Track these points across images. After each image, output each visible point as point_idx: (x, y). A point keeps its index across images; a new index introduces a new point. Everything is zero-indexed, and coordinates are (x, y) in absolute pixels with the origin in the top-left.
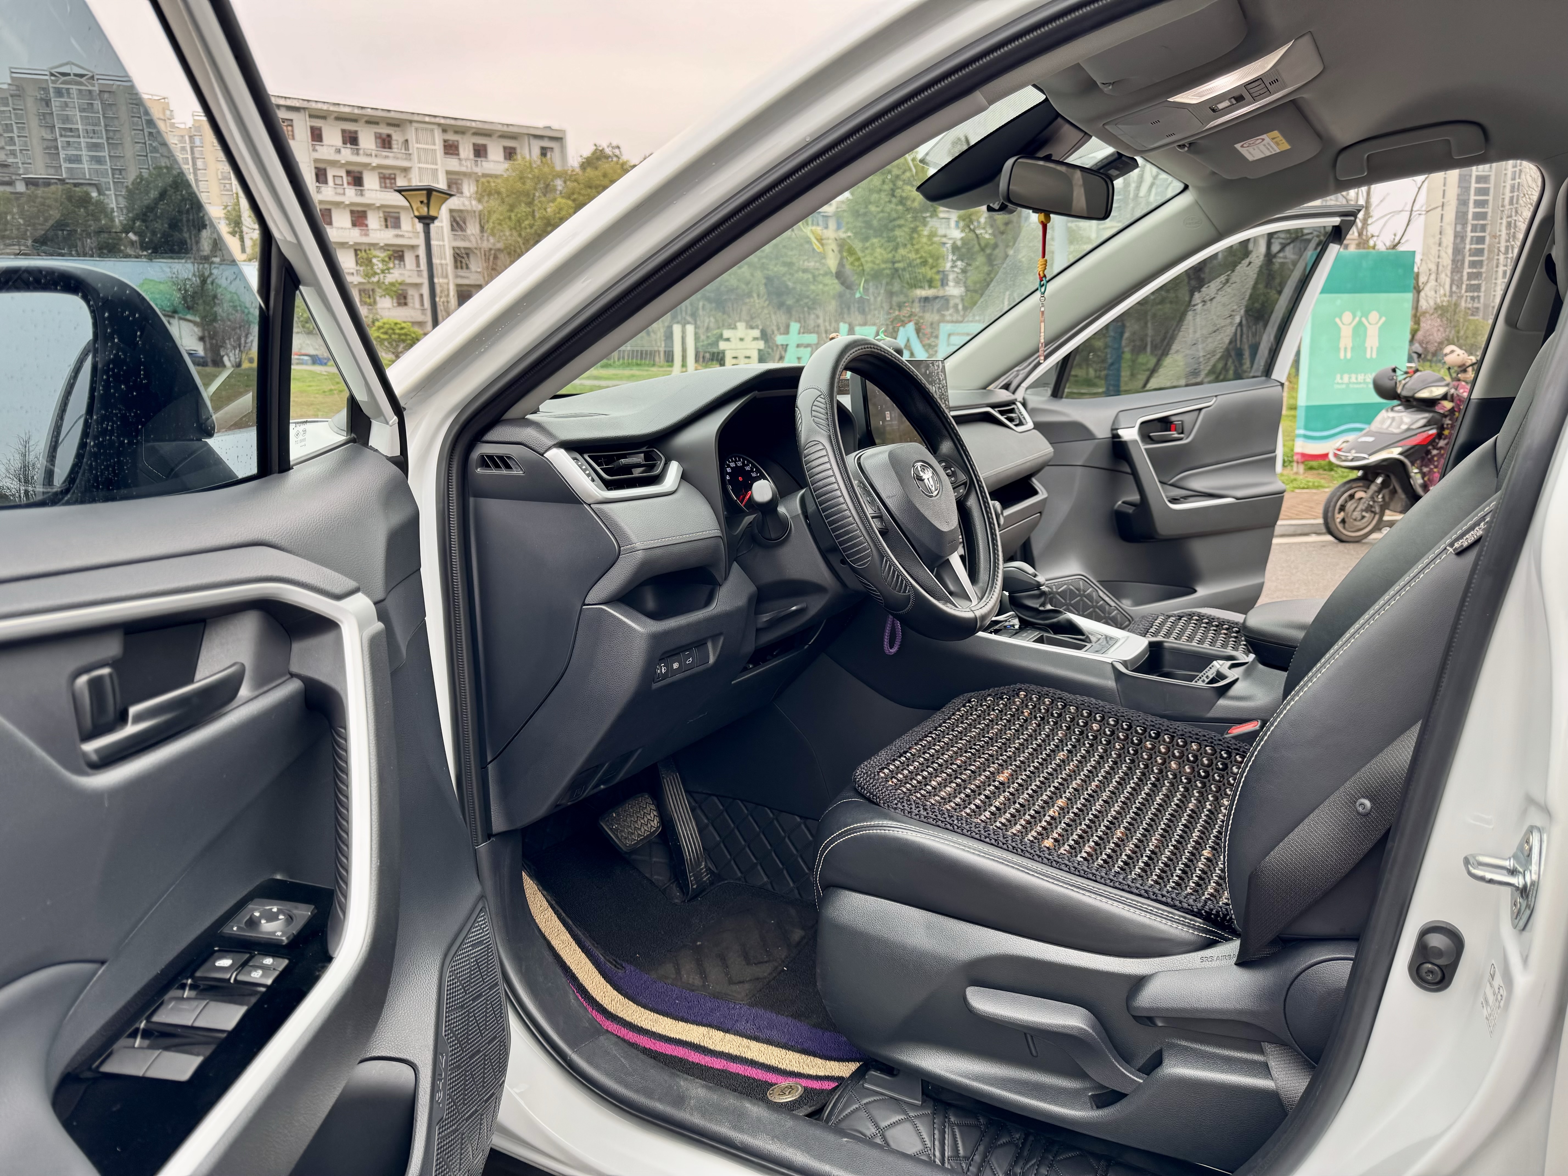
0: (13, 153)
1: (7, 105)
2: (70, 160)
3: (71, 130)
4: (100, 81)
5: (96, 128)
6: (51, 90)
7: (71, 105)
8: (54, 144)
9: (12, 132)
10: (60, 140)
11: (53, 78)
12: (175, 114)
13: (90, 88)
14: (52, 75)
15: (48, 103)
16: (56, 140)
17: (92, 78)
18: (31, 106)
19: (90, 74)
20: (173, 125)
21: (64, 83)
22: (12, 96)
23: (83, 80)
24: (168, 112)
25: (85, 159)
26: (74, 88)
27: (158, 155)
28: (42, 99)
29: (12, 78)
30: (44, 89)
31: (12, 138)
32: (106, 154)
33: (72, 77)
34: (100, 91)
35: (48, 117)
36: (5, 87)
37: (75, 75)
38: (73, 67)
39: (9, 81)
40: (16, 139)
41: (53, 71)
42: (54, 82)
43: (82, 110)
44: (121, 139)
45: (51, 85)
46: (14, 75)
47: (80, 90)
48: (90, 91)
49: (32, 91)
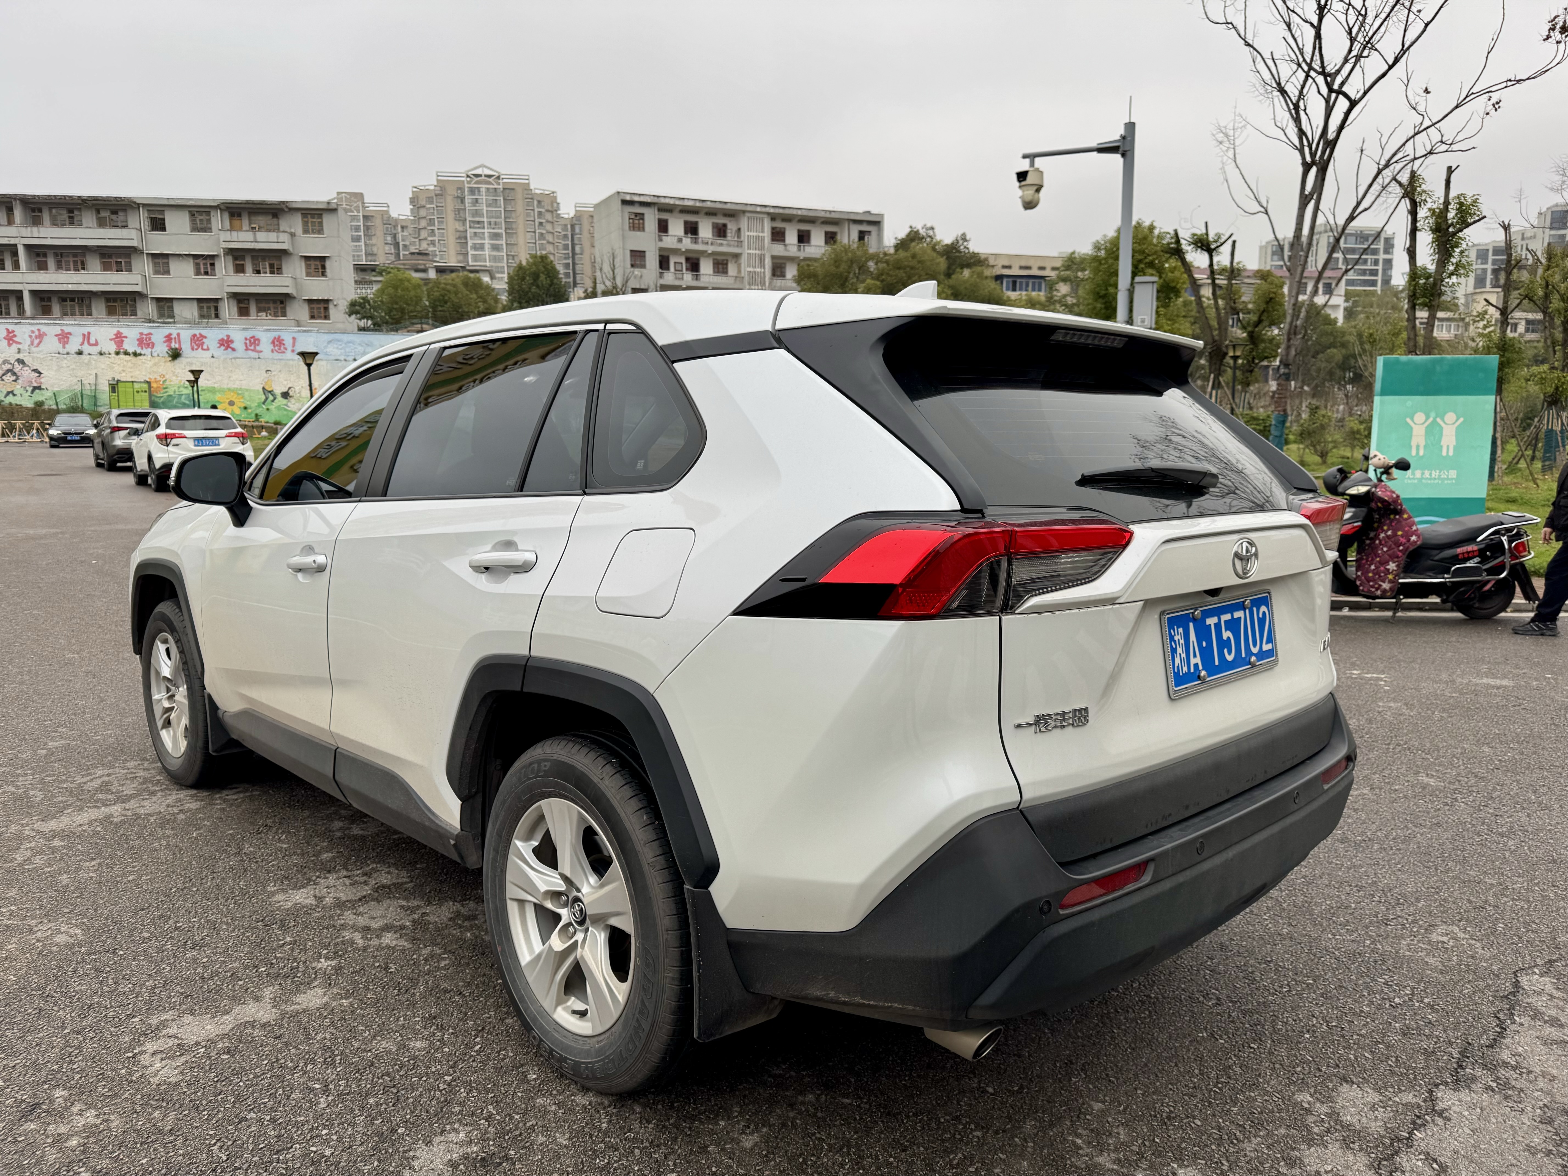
0: (433, 243)
1: (432, 203)
2: (475, 247)
3: (478, 222)
4: (505, 180)
5: (498, 220)
6: (466, 189)
7: (480, 201)
8: (463, 234)
9: (434, 225)
10: (469, 230)
11: (469, 179)
12: (561, 206)
13: (496, 186)
14: (468, 176)
15: (462, 200)
16: (466, 231)
17: (498, 178)
18: (450, 204)
19: (497, 174)
20: (558, 216)
21: (476, 183)
22: (436, 195)
23: (491, 180)
24: (555, 205)
25: (487, 247)
26: (483, 187)
27: (545, 242)
28: (458, 197)
29: (438, 181)
30: (460, 188)
31: (433, 230)
32: (504, 242)
33: (483, 177)
34: (504, 189)
35: (461, 212)
36: (432, 188)
37: (486, 176)
38: (485, 169)
39: (435, 183)
40: (436, 231)
41: (469, 173)
42: (469, 182)
43: (488, 205)
44: (516, 229)
45: (466, 185)
46: (440, 178)
47: (488, 189)
48: (495, 189)
49: (452, 191)
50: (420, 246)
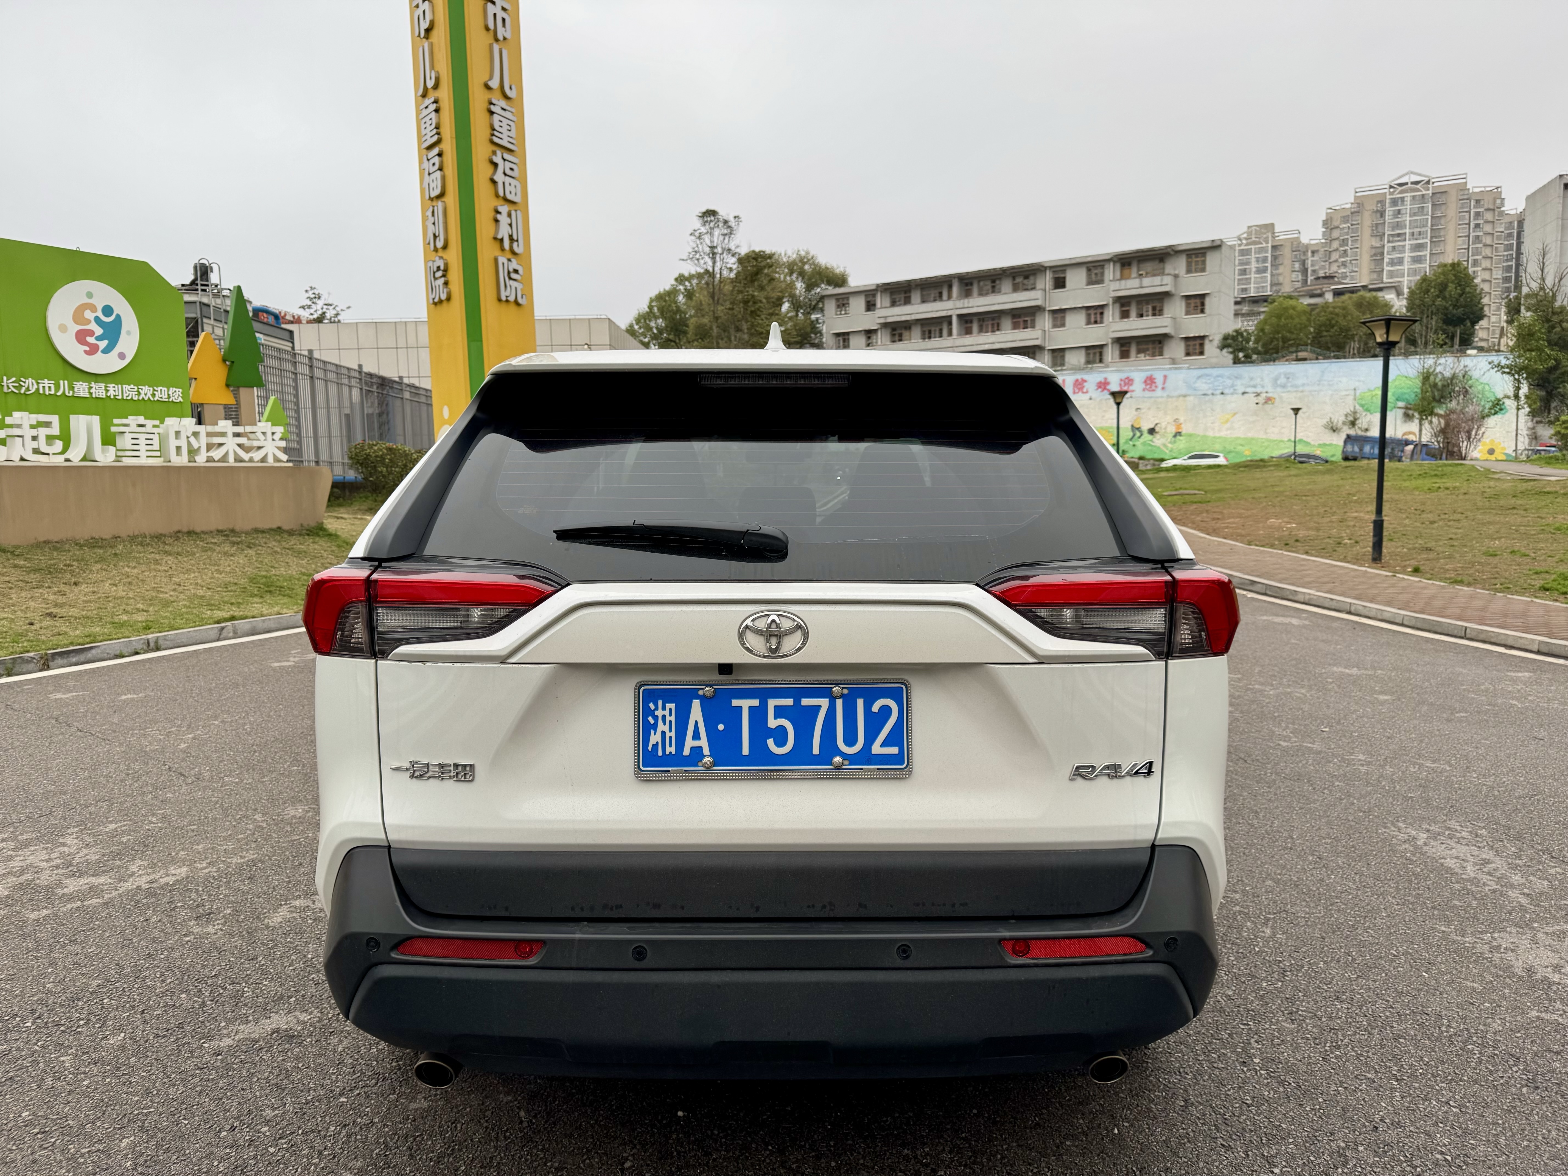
0: (1344, 264)
1: (1347, 222)
2: (1392, 263)
3: (1399, 235)
4: (1436, 184)
5: (1423, 229)
6: (1388, 201)
7: (1403, 212)
8: (1380, 250)
9: (1347, 245)
10: (1387, 245)
11: (1392, 190)
12: (1506, 202)
13: (1424, 192)
14: (1391, 187)
15: (1382, 214)
16: (1384, 246)
17: (1428, 182)
18: (1367, 220)
19: (1427, 179)
20: (1502, 213)
21: (1401, 192)
22: (1352, 213)
23: (1418, 186)
24: (1498, 201)
25: (1406, 260)
26: (1409, 196)
27: (1480, 245)
28: (1377, 211)
29: (1356, 197)
30: (1381, 202)
31: (1345, 251)
32: (1427, 253)
33: (1409, 185)
34: (1433, 194)
35: (1380, 227)
36: (1349, 206)
37: (1412, 183)
38: (1412, 176)
39: (1353, 201)
40: (1349, 251)
41: (1393, 183)
42: (1391, 193)
43: (1413, 215)
44: (1444, 236)
45: (1388, 197)
46: (1358, 194)
47: (1414, 197)
48: (1423, 196)
49: (1370, 206)
50: (1329, 269)
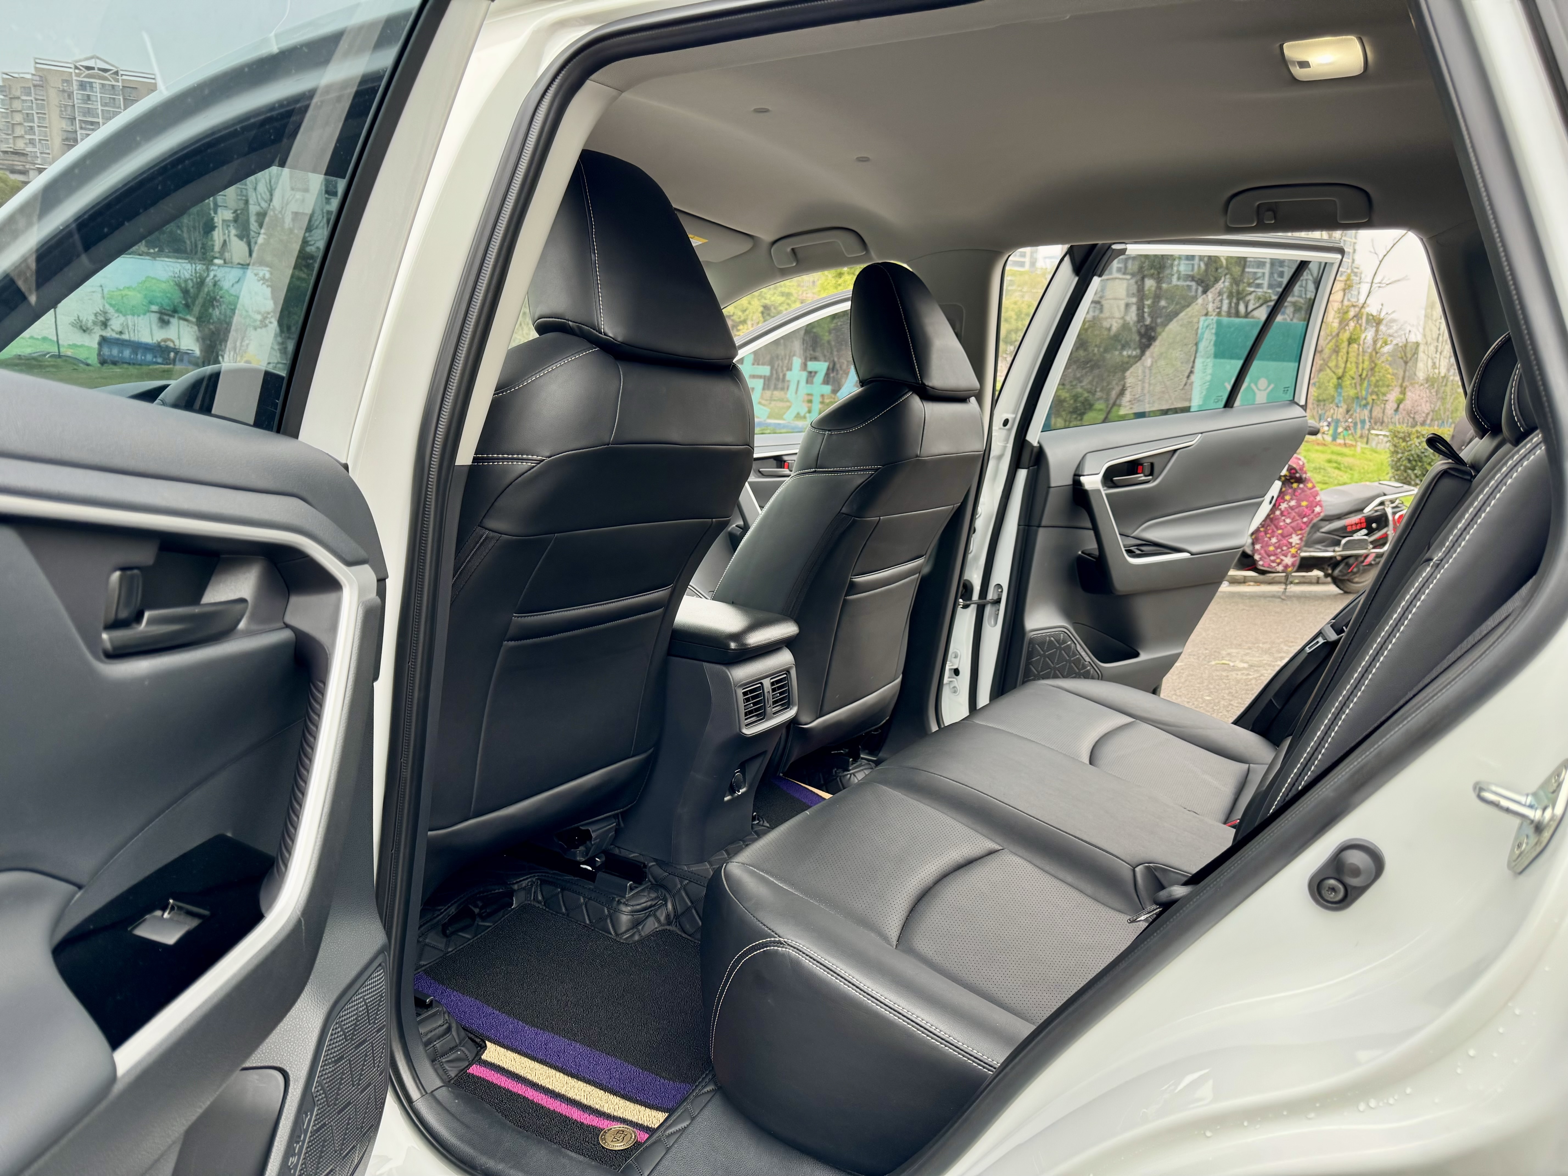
0: (32, 142)
1: (29, 94)
3: (92, 123)
4: (124, 77)
6: (75, 83)
7: (93, 98)
8: (73, 136)
9: (33, 121)
10: (79, 132)
11: (77, 71)
13: (114, 83)
14: (76, 68)
15: (70, 95)
16: (76, 132)
17: (116, 73)
18: (54, 97)
19: (115, 70)
21: (87, 76)
22: (35, 86)
23: (106, 75)
26: (97, 83)
28: (64, 91)
29: (36, 68)
30: (67, 81)
31: (31, 128)
33: (96, 71)
34: (123, 87)
35: (69, 109)
36: (29, 76)
37: (100, 69)
38: (98, 61)
39: (33, 72)
40: (36, 129)
41: (78, 64)
42: (78, 75)
43: (105, 104)
45: (74, 78)
46: (38, 66)
47: (103, 85)
48: (113, 86)
49: (55, 82)
50: (14, 144)
